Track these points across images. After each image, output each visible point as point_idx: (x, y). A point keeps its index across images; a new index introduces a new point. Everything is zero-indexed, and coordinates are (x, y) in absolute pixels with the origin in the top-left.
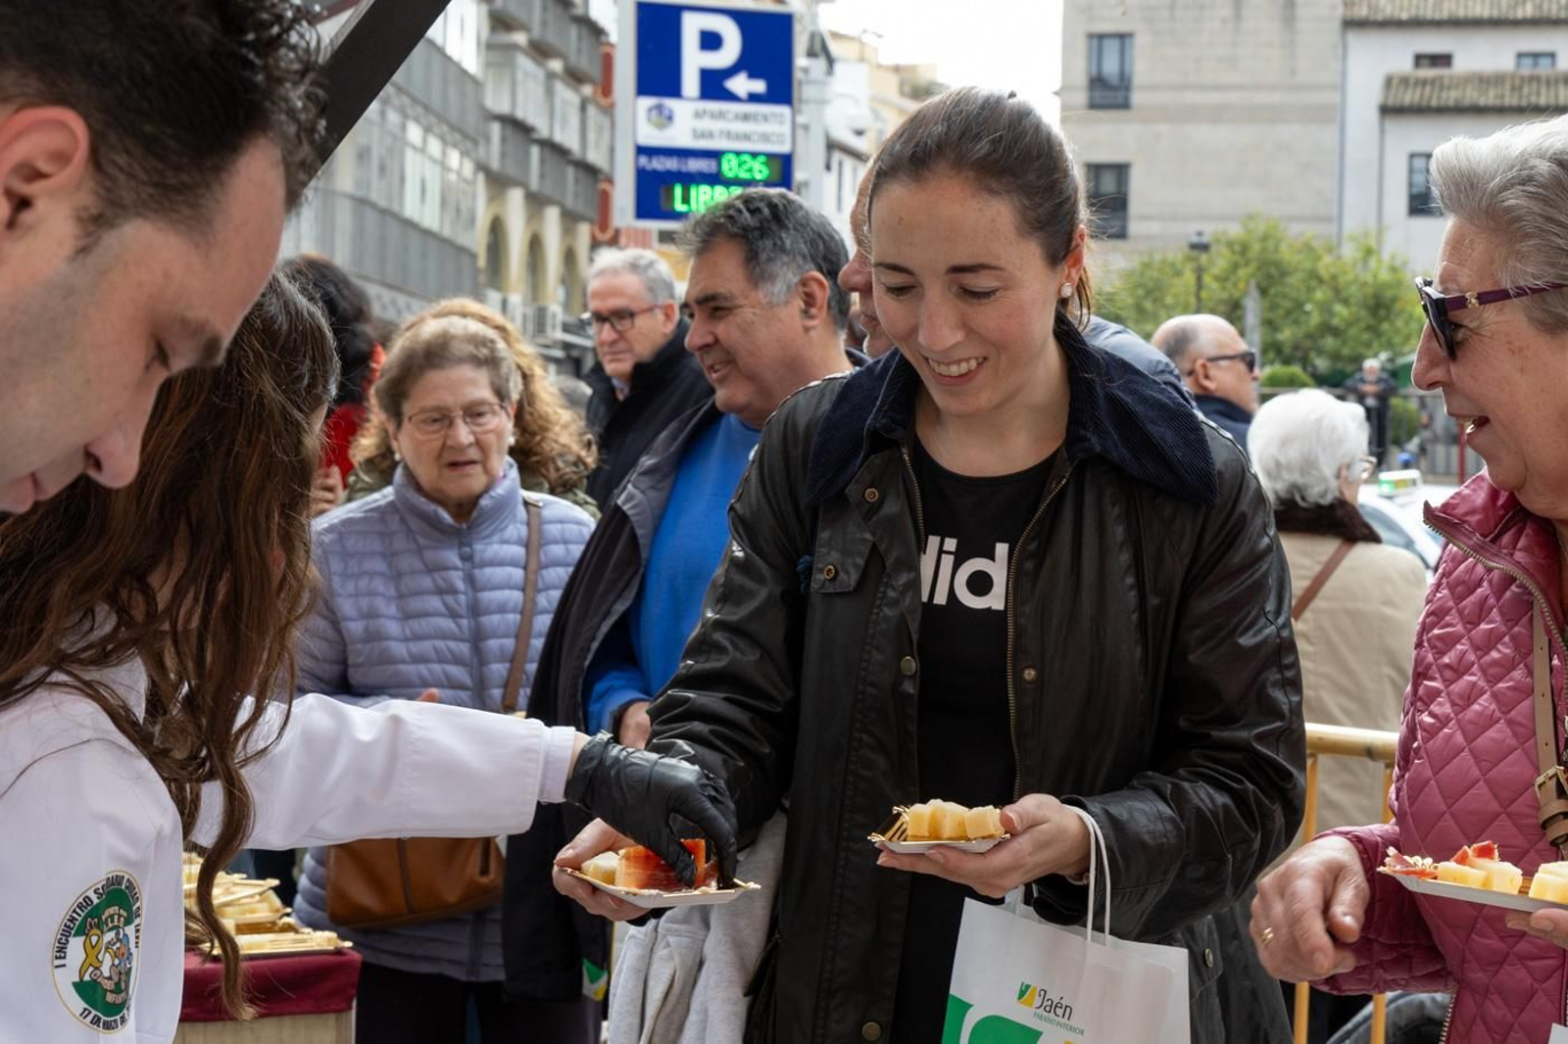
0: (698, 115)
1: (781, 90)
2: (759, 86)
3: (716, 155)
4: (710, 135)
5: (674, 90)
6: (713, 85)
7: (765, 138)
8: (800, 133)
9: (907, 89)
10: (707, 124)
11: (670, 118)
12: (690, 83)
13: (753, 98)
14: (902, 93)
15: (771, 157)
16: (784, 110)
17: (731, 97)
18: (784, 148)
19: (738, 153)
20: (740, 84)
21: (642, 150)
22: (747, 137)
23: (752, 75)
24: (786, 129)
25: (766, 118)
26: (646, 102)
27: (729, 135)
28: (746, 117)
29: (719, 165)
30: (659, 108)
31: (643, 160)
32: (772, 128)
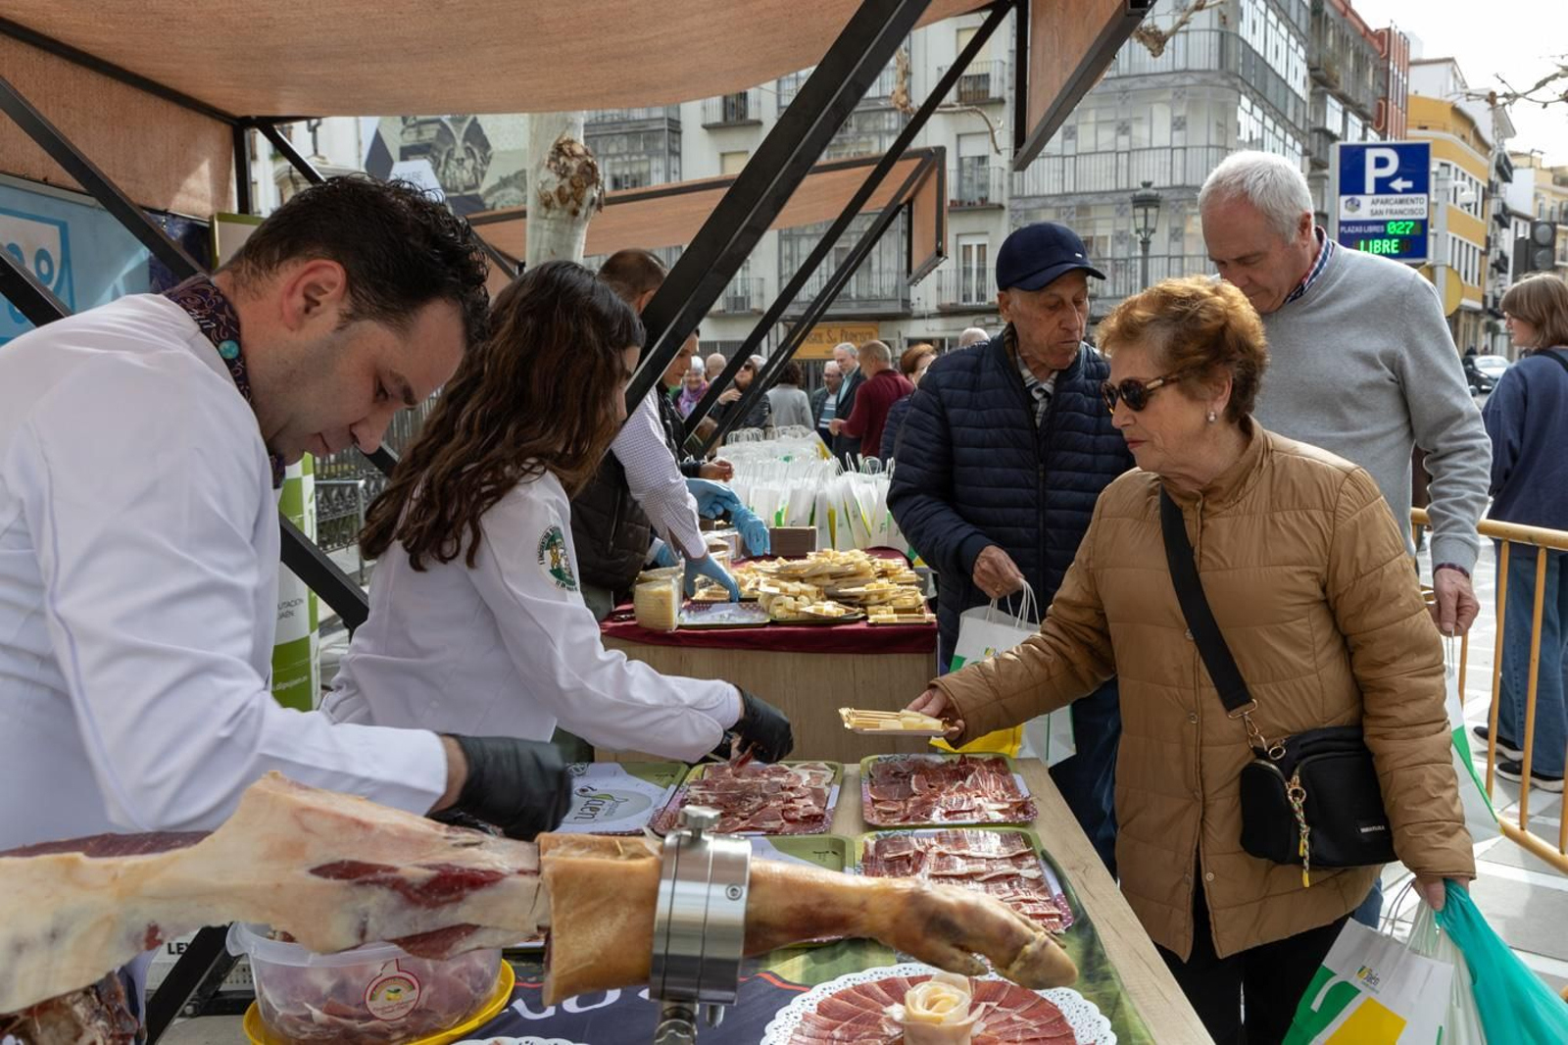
0: (1373, 202)
1: (1421, 186)
2: (1409, 184)
3: (1384, 223)
4: (1381, 213)
5: (1361, 191)
6: (1383, 186)
7: (1412, 212)
8: (1432, 207)
9: (1558, 180)
10: (1379, 207)
11: (1358, 205)
12: (1370, 186)
13: (1406, 191)
14: (1555, 183)
15: (1415, 221)
16: (1424, 196)
17: (1394, 192)
18: (1424, 217)
19: (1396, 221)
20: (1398, 184)
21: (1342, 224)
22: (1402, 212)
23: (1405, 179)
24: (1424, 206)
25: (1413, 201)
26: (1344, 198)
27: (1391, 212)
28: (1401, 202)
29: (1386, 228)
30: (1352, 200)
31: (1343, 229)
32: (1416, 207)
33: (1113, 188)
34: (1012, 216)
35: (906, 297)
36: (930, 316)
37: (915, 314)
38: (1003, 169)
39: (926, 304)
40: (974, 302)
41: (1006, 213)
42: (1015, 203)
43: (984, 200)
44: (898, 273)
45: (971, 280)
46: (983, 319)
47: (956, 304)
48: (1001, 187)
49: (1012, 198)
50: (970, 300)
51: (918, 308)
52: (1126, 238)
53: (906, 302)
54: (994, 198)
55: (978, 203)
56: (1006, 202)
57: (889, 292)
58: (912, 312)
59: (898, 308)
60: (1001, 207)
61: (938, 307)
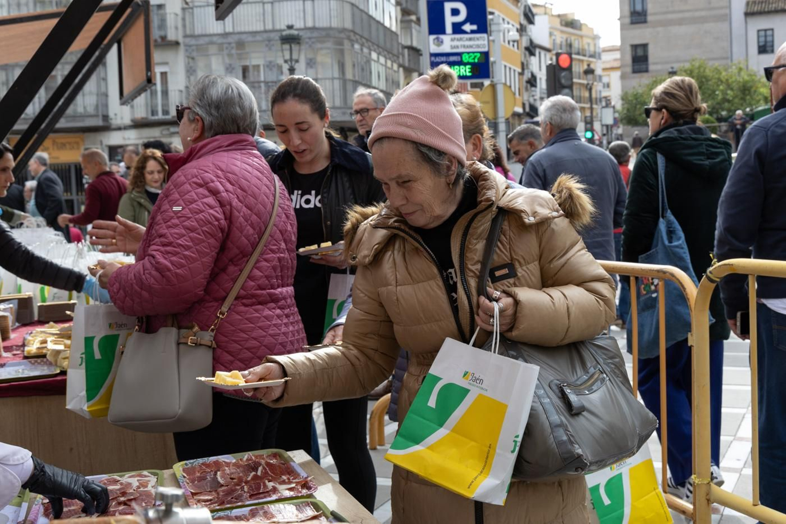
0: (452, 40)
1: (483, 27)
2: (475, 27)
3: (460, 54)
4: (458, 47)
5: (443, 32)
6: (457, 29)
7: (478, 46)
8: (491, 43)
9: (563, 23)
10: (456, 43)
11: (442, 42)
12: (449, 28)
13: (473, 32)
14: (561, 25)
15: (481, 53)
16: (485, 35)
17: (465, 32)
18: (486, 49)
19: (468, 53)
20: (467, 27)
21: (432, 55)
22: (471, 47)
23: (472, 24)
24: (486, 42)
25: (478, 39)
26: (432, 37)
27: (464, 46)
28: (470, 39)
29: (461, 58)
30: (438, 39)
31: (433, 59)
32: (480, 42)
33: (262, 29)
34: (187, 50)
35: (105, 113)
36: (126, 128)
37: (113, 127)
38: (176, 15)
39: (122, 118)
40: (160, 116)
41: (182, 48)
42: (188, 40)
43: (164, 38)
44: (98, 95)
45: (156, 99)
46: (168, 129)
47: (146, 118)
48: (176, 28)
49: (185, 36)
50: (157, 114)
51: (116, 121)
52: (274, 66)
53: (106, 117)
54: (171, 36)
55: (159, 40)
56: (181, 40)
57: (91, 110)
58: (111, 124)
59: (99, 122)
60: (177, 43)
61: (132, 121)
